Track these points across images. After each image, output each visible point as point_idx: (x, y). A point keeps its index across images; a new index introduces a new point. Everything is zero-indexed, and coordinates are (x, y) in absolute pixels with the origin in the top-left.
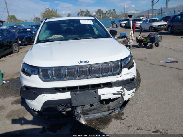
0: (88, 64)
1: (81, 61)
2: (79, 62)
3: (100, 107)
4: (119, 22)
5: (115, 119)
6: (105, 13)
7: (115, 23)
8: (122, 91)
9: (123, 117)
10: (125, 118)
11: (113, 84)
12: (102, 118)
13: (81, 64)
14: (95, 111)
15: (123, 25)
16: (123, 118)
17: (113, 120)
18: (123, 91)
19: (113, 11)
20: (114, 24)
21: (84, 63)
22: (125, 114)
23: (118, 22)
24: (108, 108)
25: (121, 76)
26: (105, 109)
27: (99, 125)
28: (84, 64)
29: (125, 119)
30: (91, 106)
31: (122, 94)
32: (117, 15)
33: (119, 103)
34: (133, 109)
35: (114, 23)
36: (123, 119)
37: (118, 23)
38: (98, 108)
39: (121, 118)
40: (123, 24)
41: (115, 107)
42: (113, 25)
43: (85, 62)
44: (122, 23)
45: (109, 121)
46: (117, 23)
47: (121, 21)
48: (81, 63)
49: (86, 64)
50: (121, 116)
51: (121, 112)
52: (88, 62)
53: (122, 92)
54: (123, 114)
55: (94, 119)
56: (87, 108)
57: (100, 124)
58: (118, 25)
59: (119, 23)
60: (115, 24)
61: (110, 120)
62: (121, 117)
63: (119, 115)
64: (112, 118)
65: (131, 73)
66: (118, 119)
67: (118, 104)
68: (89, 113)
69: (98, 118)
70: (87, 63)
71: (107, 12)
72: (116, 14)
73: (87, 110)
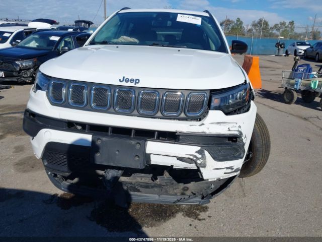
0: (137, 85)
1: (125, 78)
2: (120, 80)
3: (167, 185)
4: (294, 46)
5: (183, 215)
6: (271, 28)
7: (284, 47)
8: (199, 156)
9: (202, 215)
10: (206, 217)
11: (181, 137)
12: (161, 206)
13: (124, 84)
14: (156, 189)
15: (300, 53)
16: (202, 218)
17: (179, 215)
18: (202, 156)
19: (290, 26)
20: (282, 49)
21: (129, 82)
22: (209, 210)
23: (290, 45)
24: (182, 191)
25: (203, 124)
26: (175, 191)
27: (147, 216)
28: (129, 84)
29: (204, 219)
30: (152, 180)
31: (199, 162)
32: (296, 33)
33: (209, 187)
34: (233, 205)
35: (281, 47)
36: (200, 220)
37: (290, 47)
38: (163, 185)
39: (196, 216)
40: (300, 51)
41: (198, 192)
42: (279, 49)
43: (132, 81)
44: (298, 49)
45: (170, 215)
46: (288, 47)
47: (298, 45)
48: (124, 82)
49: (133, 85)
50: (201, 212)
51: (204, 205)
52: (137, 81)
53: (198, 159)
54: (205, 209)
55: (145, 204)
56: (142, 181)
57: (151, 216)
58: (289, 52)
59: (294, 48)
60: (285, 50)
61: (173, 213)
62: (199, 215)
63: (197, 210)
64: (180, 210)
65: (232, 125)
66: (189, 217)
67: (205, 188)
68: (141, 189)
69: (154, 204)
70: (135, 84)
71: (276, 26)
72: (295, 31)
73: (141, 184)
